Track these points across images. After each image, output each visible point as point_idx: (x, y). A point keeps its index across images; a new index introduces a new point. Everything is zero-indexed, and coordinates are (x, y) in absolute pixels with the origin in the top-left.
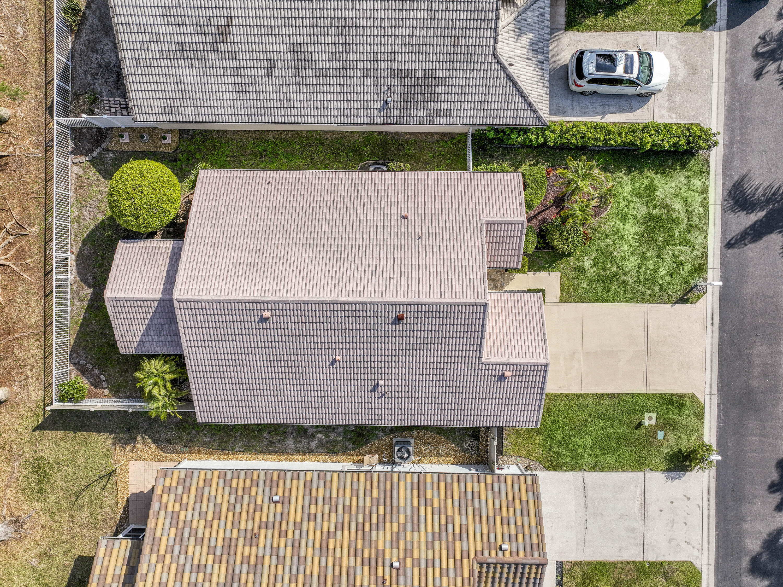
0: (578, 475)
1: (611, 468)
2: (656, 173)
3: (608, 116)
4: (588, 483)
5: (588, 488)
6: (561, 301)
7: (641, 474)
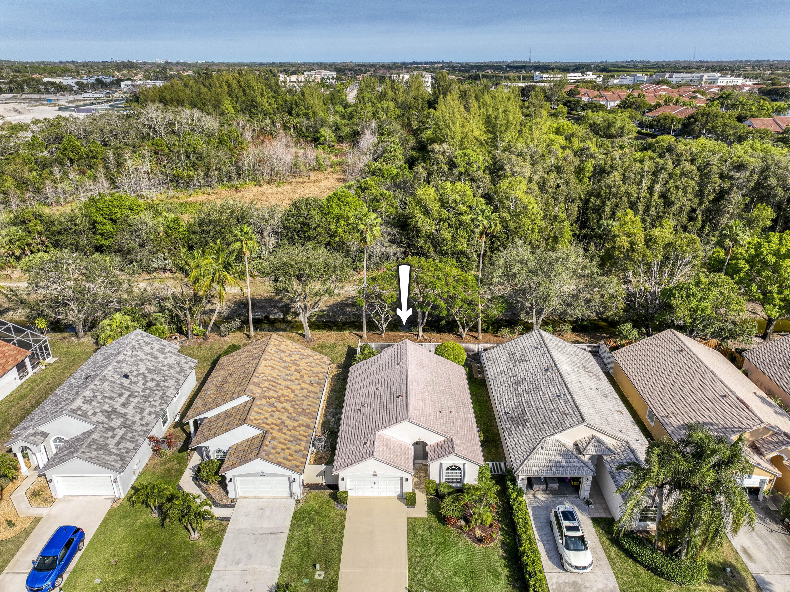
0: (288, 530)
1: (287, 548)
2: (507, 576)
3: (541, 543)
4: (279, 536)
5: (276, 536)
6: (408, 518)
7: (279, 568)
